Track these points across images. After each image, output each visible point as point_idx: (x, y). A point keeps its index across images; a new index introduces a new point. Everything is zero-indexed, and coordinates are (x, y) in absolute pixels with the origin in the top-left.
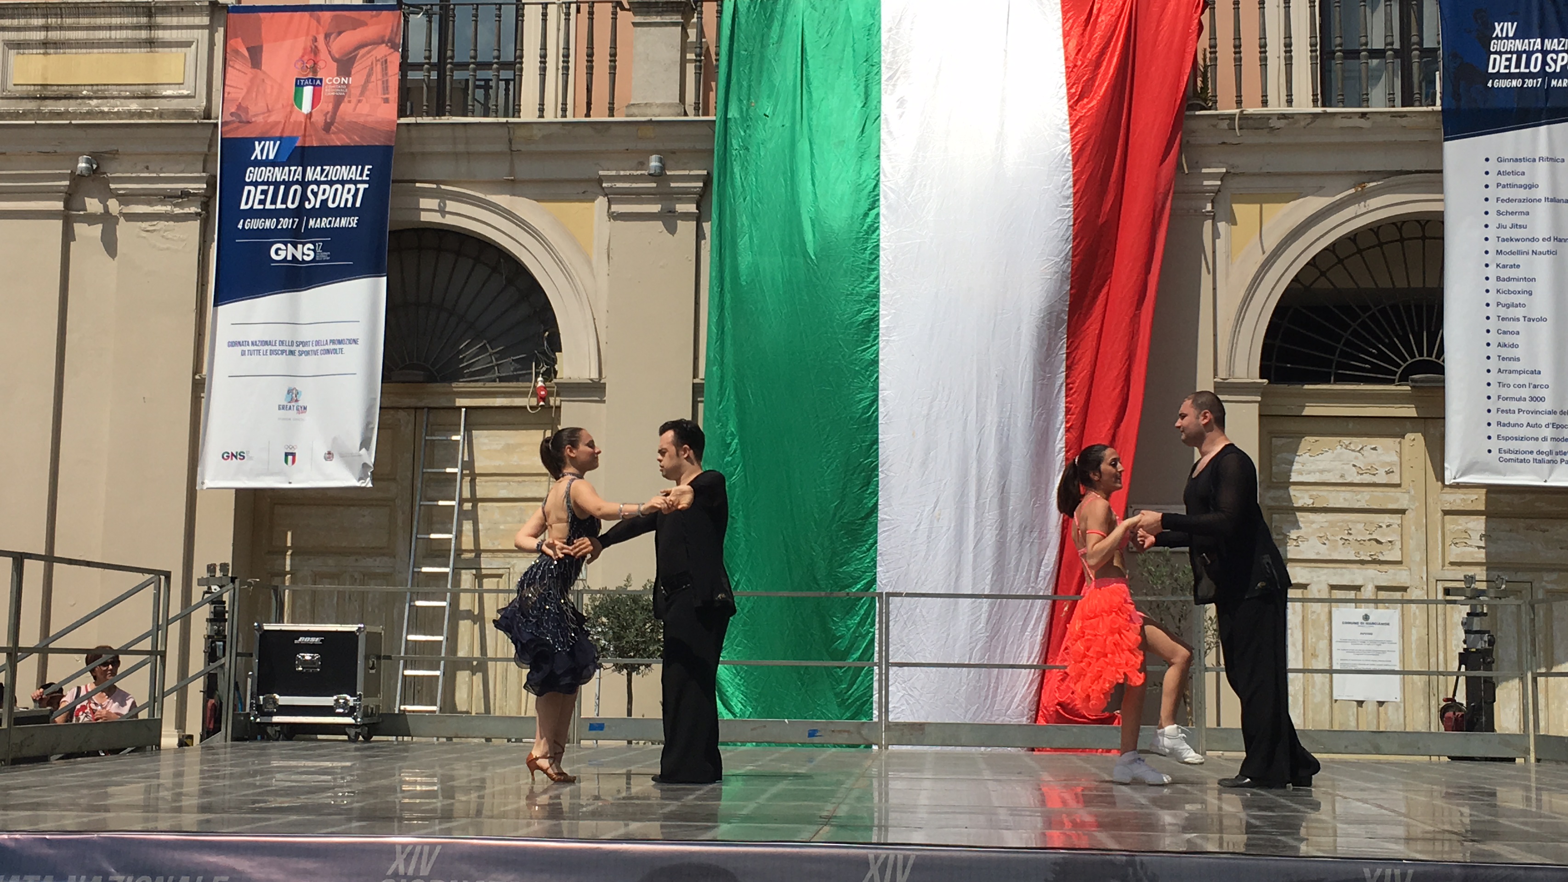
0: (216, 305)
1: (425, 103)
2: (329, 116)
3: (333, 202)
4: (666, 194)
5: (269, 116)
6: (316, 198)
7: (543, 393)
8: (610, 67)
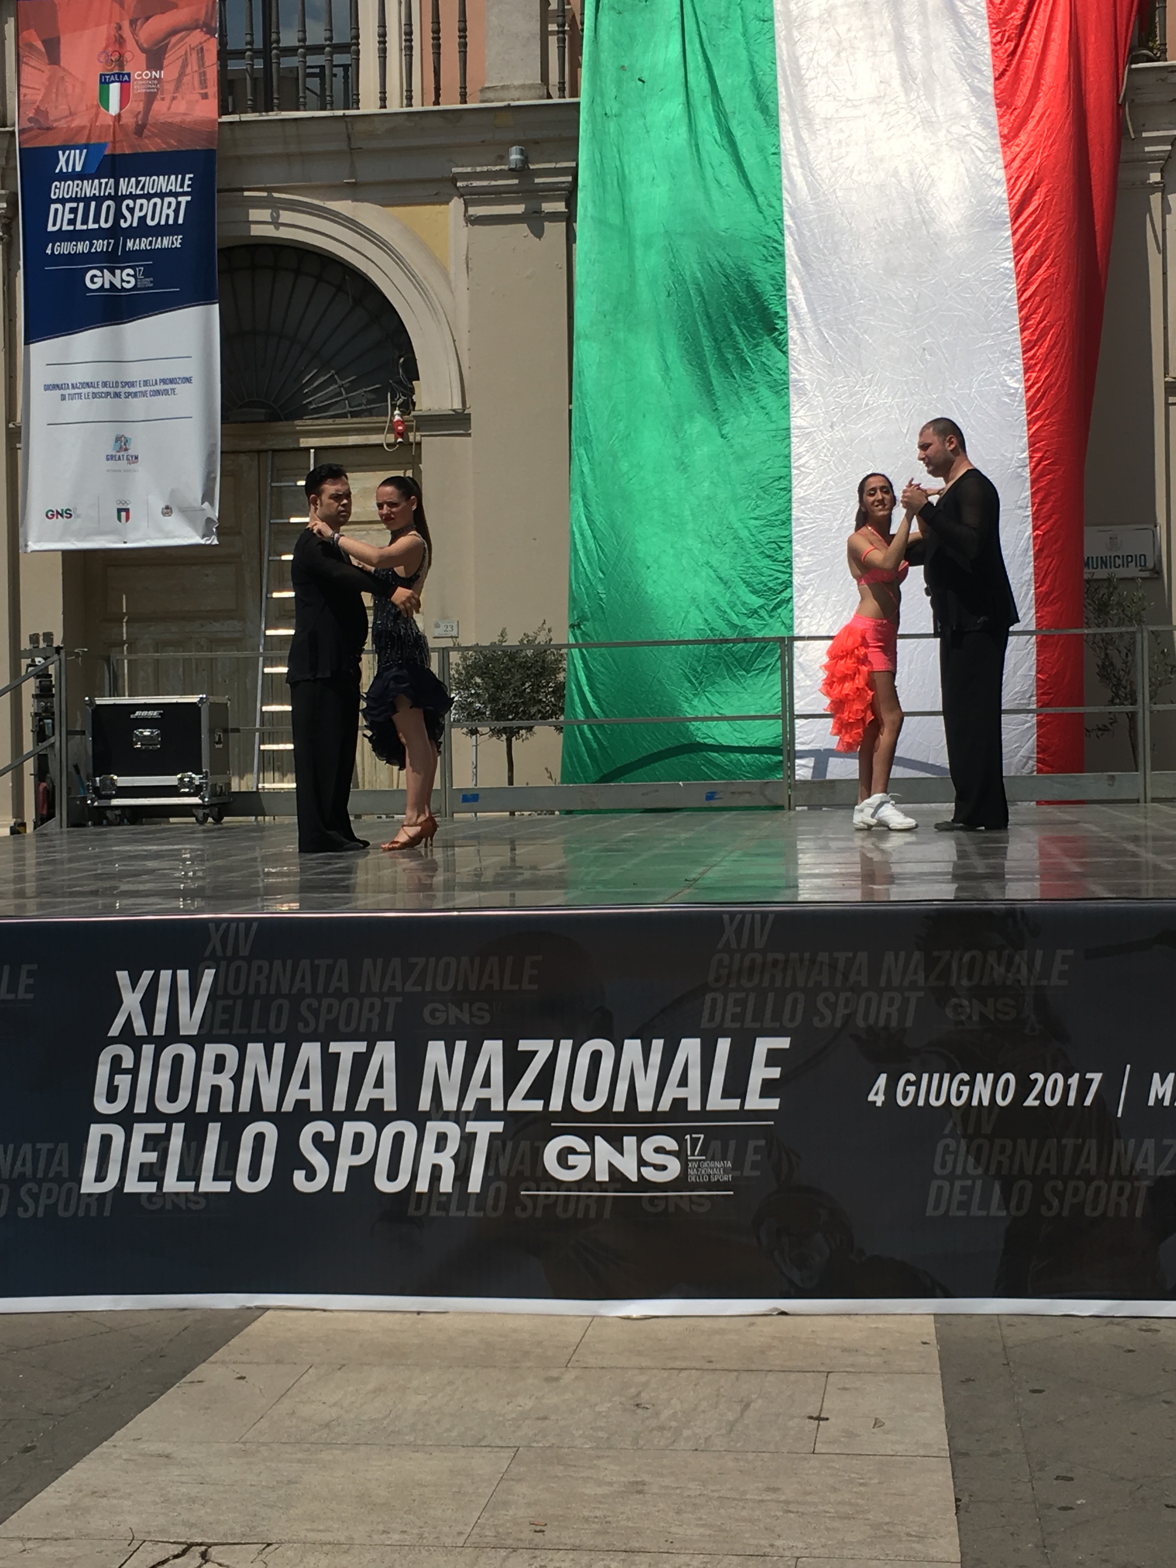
0: (27, 342)
1: (250, 97)
2: (140, 116)
3: (153, 219)
4: (527, 191)
5: (73, 120)
6: (132, 214)
7: (400, 428)
8: (459, 44)
